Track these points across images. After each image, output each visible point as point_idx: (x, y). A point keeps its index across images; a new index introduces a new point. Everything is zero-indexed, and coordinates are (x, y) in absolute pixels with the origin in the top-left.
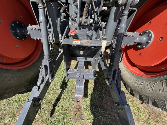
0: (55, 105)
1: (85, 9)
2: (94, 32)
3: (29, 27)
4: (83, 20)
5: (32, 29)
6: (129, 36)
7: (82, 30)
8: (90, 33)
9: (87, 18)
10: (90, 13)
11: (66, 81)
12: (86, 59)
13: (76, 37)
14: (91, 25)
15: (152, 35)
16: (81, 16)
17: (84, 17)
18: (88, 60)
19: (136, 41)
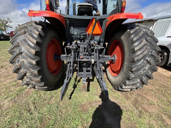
0: (71, 95)
1: (85, 50)
2: (89, 57)
3: (62, 56)
4: (85, 53)
5: (63, 56)
6: (106, 57)
7: (85, 56)
8: (88, 57)
9: (86, 52)
10: (87, 51)
11: (76, 84)
12: (87, 69)
13: (83, 59)
14: (88, 54)
15: (116, 56)
16: (84, 52)
17: (85, 52)
18: (88, 69)
19: (109, 59)
